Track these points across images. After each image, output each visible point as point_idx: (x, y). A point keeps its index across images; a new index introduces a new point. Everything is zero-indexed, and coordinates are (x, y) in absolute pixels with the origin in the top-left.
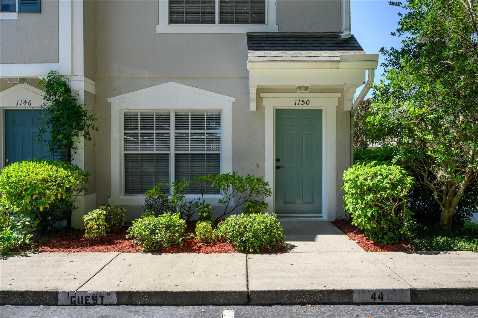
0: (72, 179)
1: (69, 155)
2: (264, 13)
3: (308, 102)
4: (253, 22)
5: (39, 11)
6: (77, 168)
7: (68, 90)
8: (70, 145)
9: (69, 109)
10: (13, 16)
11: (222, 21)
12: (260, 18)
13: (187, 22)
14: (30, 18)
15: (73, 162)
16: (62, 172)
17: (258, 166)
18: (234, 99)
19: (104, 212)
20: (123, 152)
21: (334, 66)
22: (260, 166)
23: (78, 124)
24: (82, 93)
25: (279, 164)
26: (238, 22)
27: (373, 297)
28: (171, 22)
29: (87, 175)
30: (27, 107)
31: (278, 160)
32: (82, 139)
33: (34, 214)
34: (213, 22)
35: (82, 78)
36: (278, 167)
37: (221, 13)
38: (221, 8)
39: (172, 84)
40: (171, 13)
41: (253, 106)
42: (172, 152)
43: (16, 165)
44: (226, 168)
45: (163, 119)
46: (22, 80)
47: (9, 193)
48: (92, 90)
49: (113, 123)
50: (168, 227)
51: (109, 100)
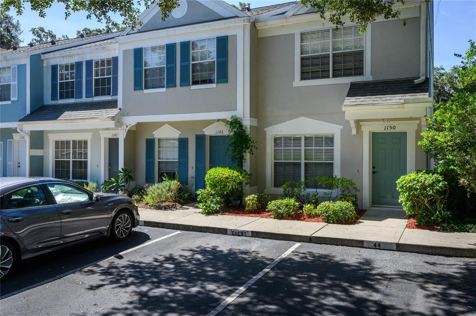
0: (241, 177)
1: (242, 163)
2: (363, 68)
3: (394, 128)
4: (356, 74)
5: (227, 82)
6: (245, 171)
7: (241, 126)
8: (242, 158)
9: (241, 137)
10: (214, 86)
11: (334, 76)
12: (359, 71)
13: (313, 78)
14: (222, 86)
15: (244, 168)
16: (236, 173)
17: (358, 171)
18: (342, 127)
19: (256, 196)
20: (273, 161)
21: (401, 106)
22: (360, 172)
23: (246, 145)
24: (249, 127)
25: (375, 170)
26: (345, 75)
27: (375, 245)
28: (302, 78)
29: (250, 175)
30: (221, 134)
31: (374, 168)
32: (248, 155)
33: (222, 195)
34: (328, 77)
35: (249, 118)
36: (374, 173)
37: (334, 70)
38: (333, 67)
39: (302, 118)
40: (302, 73)
41: (354, 132)
42: (303, 161)
43: (214, 168)
44: (337, 173)
45: (297, 140)
46: (218, 120)
47: (210, 184)
48: (255, 124)
49: (267, 144)
50: (287, 206)
51: (265, 129)
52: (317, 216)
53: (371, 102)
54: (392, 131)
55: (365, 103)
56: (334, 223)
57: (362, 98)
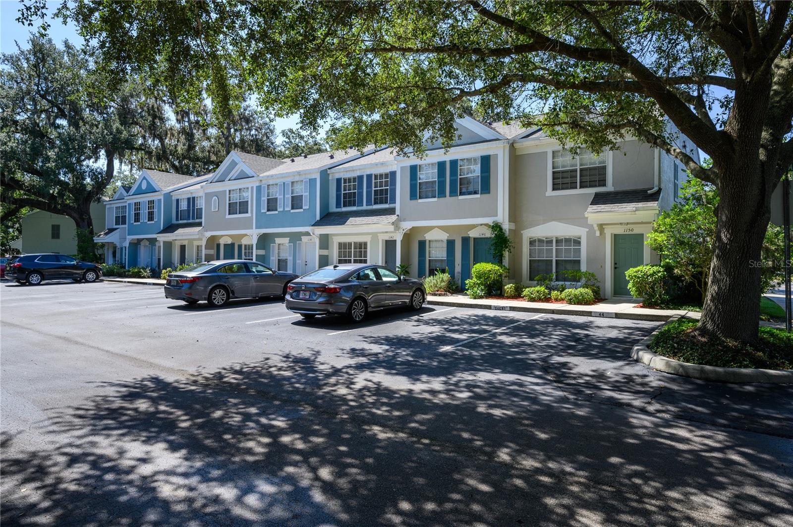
0: (501, 271)
1: (502, 260)
2: (605, 180)
3: (632, 230)
4: (600, 186)
5: (489, 193)
6: (504, 266)
7: (501, 229)
8: (501, 256)
9: (501, 239)
10: (478, 196)
11: (581, 187)
12: (603, 183)
13: (563, 189)
14: (486, 196)
15: (503, 264)
16: (497, 268)
17: (601, 267)
18: (588, 230)
19: (514, 285)
20: (529, 259)
21: (633, 213)
22: (603, 267)
23: (505, 246)
24: (507, 230)
25: (616, 266)
26: (591, 186)
27: (600, 315)
28: (554, 189)
29: (508, 269)
30: (483, 236)
31: (616, 264)
32: (507, 252)
33: (485, 285)
34: (576, 188)
35: (508, 223)
36: (615, 268)
37: (580, 182)
38: (580, 179)
39: (553, 222)
40: (554, 184)
41: (598, 233)
42: (554, 259)
43: (479, 264)
44: (584, 268)
45: (549, 242)
46: (481, 225)
47: (476, 276)
48: (513, 228)
49: (523, 244)
50: (538, 292)
51: (522, 232)
52: (562, 300)
53: (610, 210)
54: (631, 233)
55: (605, 210)
56: (575, 304)
57: (603, 206)
